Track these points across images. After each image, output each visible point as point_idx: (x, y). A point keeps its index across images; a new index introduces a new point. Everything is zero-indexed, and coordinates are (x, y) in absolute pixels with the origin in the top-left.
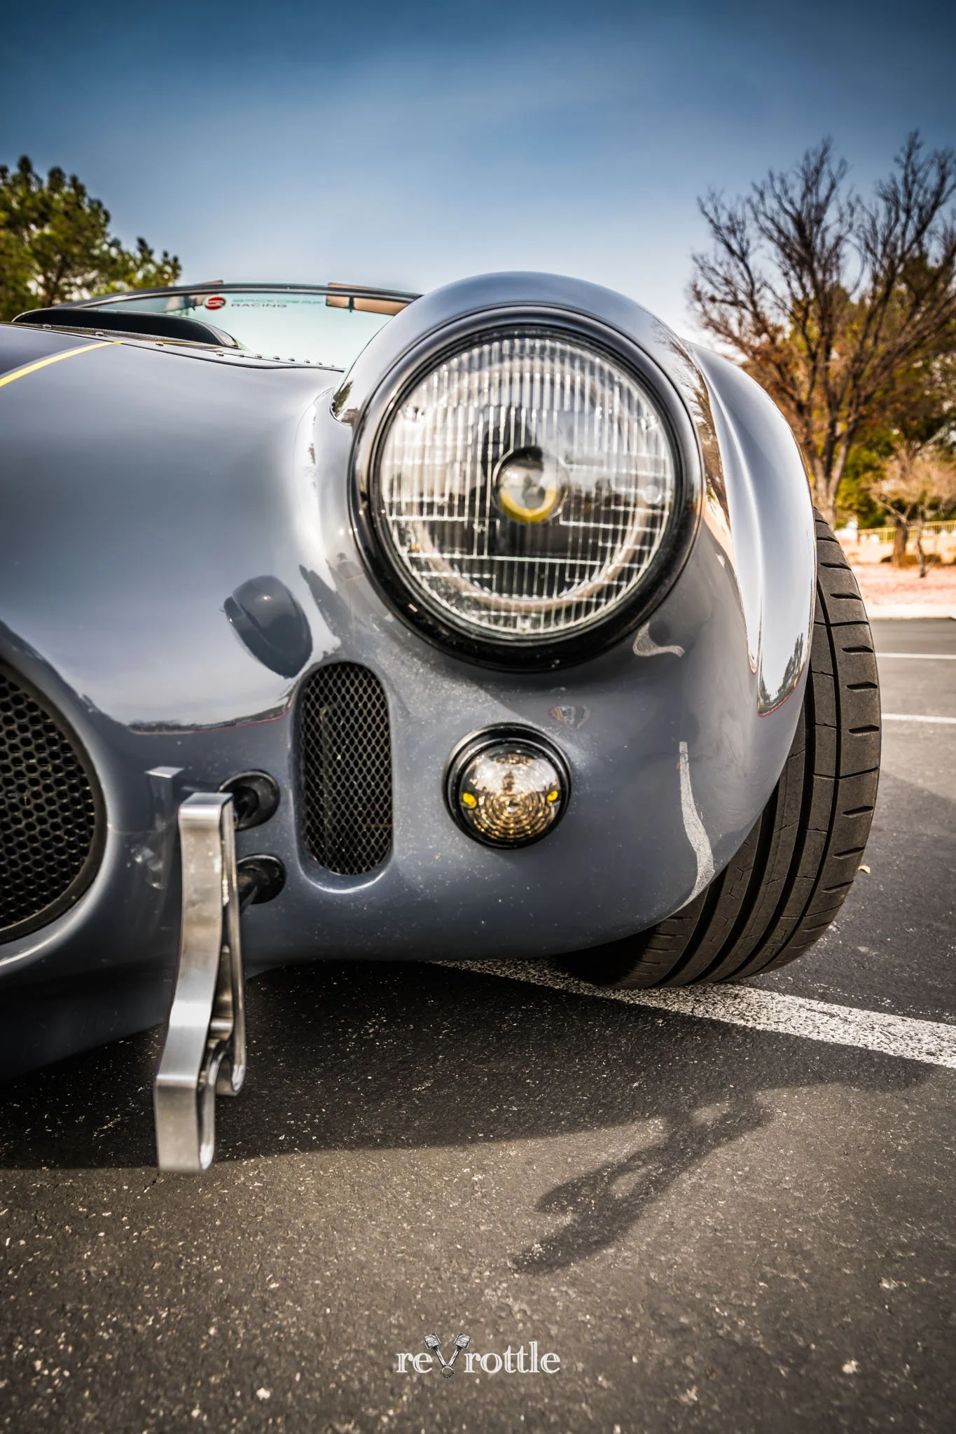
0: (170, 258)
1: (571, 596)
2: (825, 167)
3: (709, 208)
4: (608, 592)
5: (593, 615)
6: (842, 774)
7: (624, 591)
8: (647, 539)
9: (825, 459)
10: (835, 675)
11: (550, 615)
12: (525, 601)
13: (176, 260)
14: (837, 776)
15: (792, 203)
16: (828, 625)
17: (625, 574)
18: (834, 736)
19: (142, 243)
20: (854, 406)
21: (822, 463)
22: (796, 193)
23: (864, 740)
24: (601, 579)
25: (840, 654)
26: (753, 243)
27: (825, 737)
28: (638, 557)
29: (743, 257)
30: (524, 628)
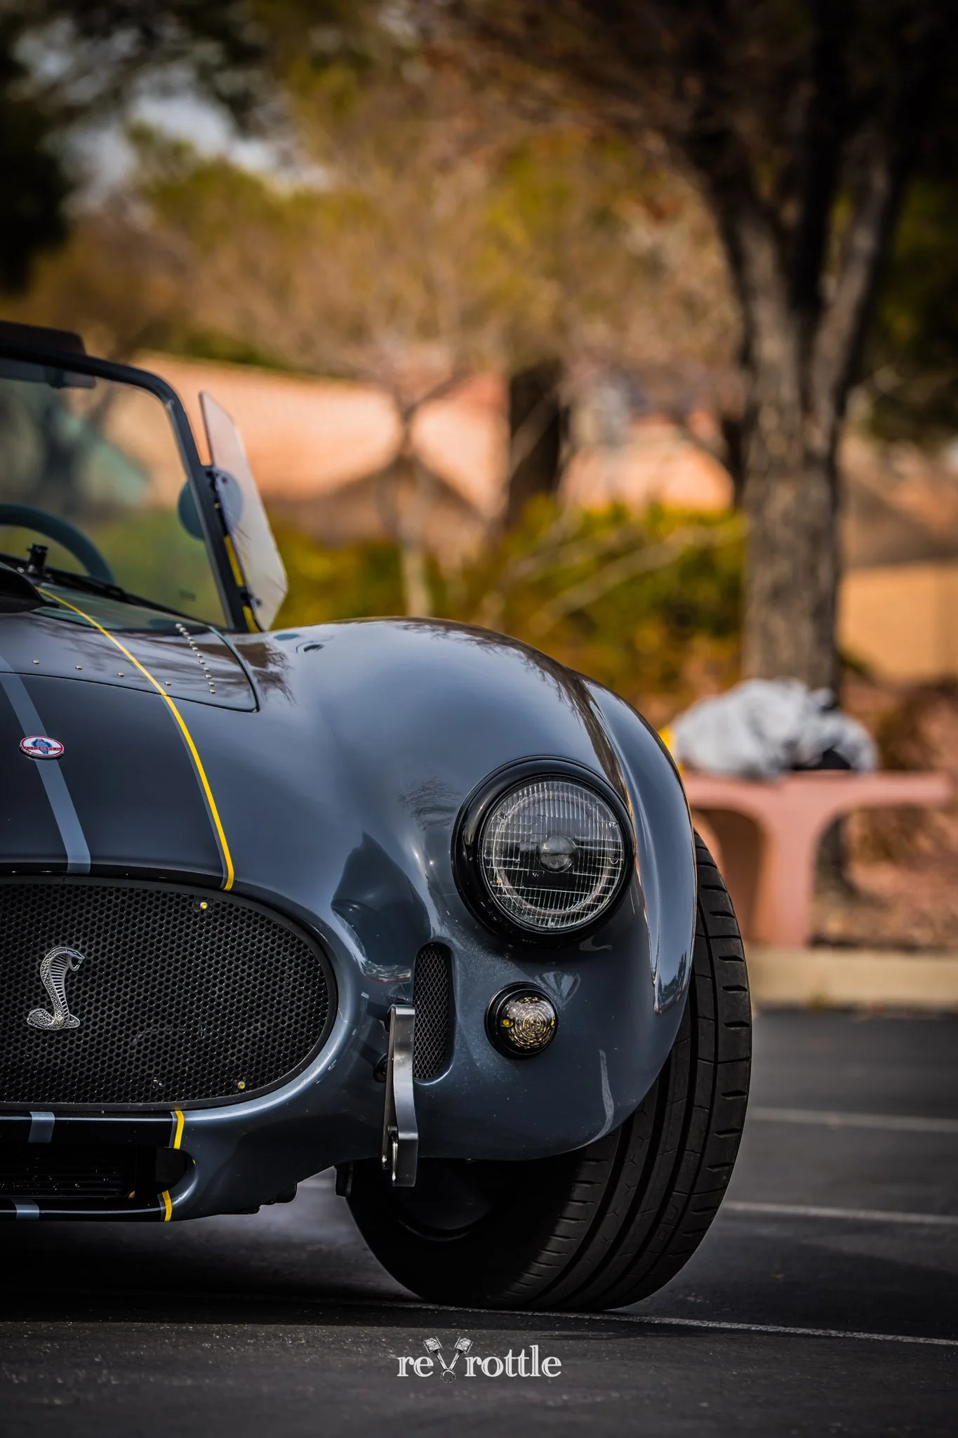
1: (574, 909)
4: (591, 908)
5: (584, 919)
6: (720, 1059)
7: (600, 907)
8: (611, 882)
10: (713, 978)
11: (565, 918)
12: (552, 911)
14: (716, 1062)
16: (708, 938)
17: (600, 899)
18: (713, 1028)
23: (737, 1033)
24: (588, 901)
25: (717, 961)
27: (705, 1027)
28: (606, 891)
30: (551, 924)
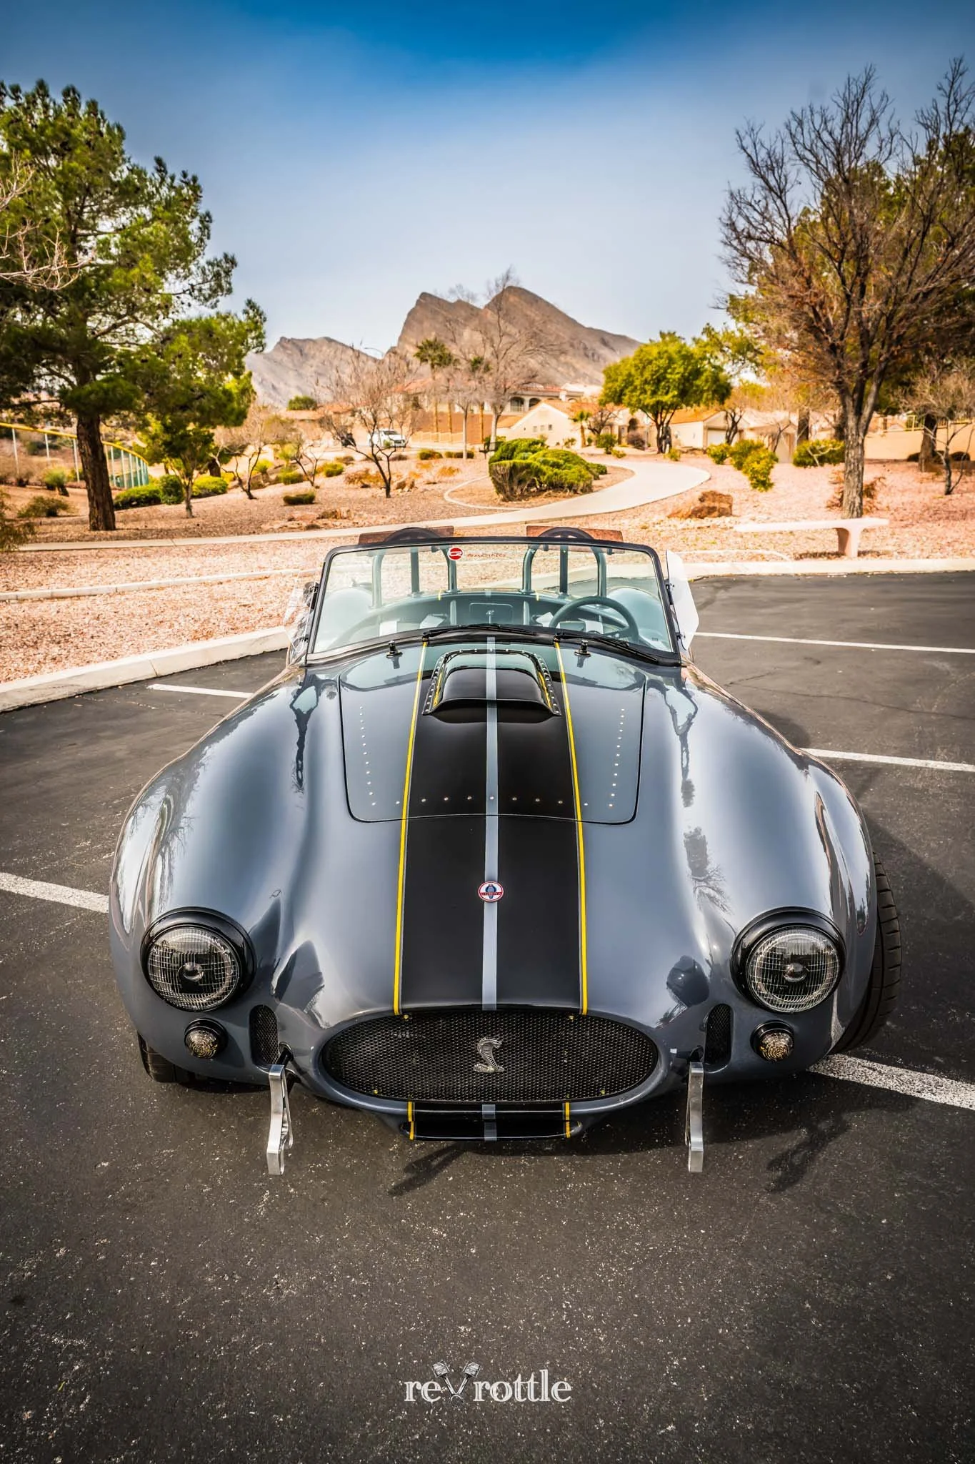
0: (190, 177)
2: (866, 98)
3: (747, 142)
5: (813, 1005)
9: (856, 396)
11: (801, 1006)
12: (793, 1002)
13: (195, 179)
15: (831, 134)
17: (823, 994)
19: (159, 161)
20: (886, 347)
21: (853, 400)
22: (836, 125)
26: (792, 177)
29: (780, 193)
30: (792, 1009)
